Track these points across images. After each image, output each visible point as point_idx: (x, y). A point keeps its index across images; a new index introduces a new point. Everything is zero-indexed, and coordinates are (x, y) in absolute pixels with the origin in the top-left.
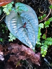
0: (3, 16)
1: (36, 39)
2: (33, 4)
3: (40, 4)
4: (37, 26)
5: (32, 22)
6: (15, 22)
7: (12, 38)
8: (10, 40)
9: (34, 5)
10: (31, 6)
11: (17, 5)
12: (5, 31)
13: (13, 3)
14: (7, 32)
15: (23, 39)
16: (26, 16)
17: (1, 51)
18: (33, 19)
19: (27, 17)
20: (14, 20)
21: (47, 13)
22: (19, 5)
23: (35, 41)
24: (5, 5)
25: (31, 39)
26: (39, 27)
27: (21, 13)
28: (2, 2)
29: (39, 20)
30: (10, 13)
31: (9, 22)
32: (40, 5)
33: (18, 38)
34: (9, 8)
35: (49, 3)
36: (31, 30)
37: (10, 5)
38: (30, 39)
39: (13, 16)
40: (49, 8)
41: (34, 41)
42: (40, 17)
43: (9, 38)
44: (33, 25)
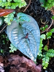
0: (3, 27)
1: (37, 50)
2: (35, 14)
3: (42, 14)
4: (39, 37)
5: (34, 33)
6: (16, 32)
7: (13, 49)
8: (10, 51)
9: (36, 16)
10: (33, 17)
11: (19, 15)
12: (6, 42)
13: (14, 13)
14: (8, 43)
17: (2, 63)
18: (34, 30)
19: (28, 27)
20: (16, 31)
21: (49, 24)
22: (20, 15)
23: (37, 52)
24: (6, 14)
25: (33, 51)
26: (41, 39)
27: (22, 24)
28: (3, 12)
29: (41, 31)
30: (11, 23)
31: (10, 32)
32: (42, 16)
33: (19, 49)
34: (10, 19)
35: (52, 13)
36: (32, 41)
37: (11, 15)
38: (31, 50)
40: (52, 18)
41: (36, 52)
42: (42, 27)
43: (10, 49)
44: (35, 36)
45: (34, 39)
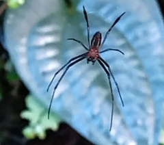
1: (157, 122)
14: (14, 93)
15: (96, 123)
16: (103, 11)
18: (137, 24)
23: (157, 131)
25: (135, 125)
31: (24, 40)
33: (68, 120)
36: (130, 75)
38: (129, 120)
39: (43, 14)
41: (151, 131)
43: (26, 123)
44: (141, 53)
45: (140, 67)
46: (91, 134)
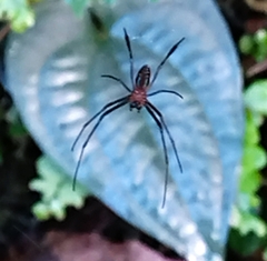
6: (71, 77)
7: (55, 197)
8: (40, 210)
12: (10, 146)
14: (20, 154)
15: (138, 197)
20: (70, 69)
23: (225, 208)
25: (194, 199)
29: (246, 60)
31: (34, 79)
38: (187, 193)
39: (61, 40)
42: (253, 34)
45: (202, 117)
46: (130, 213)
